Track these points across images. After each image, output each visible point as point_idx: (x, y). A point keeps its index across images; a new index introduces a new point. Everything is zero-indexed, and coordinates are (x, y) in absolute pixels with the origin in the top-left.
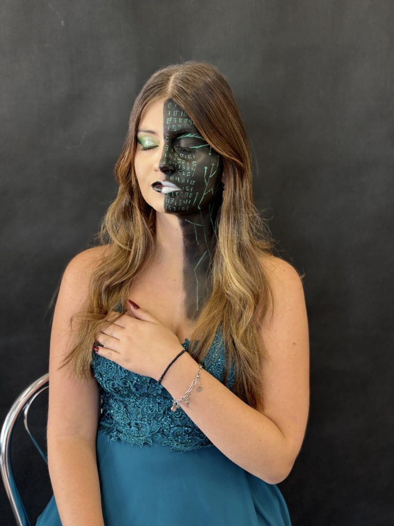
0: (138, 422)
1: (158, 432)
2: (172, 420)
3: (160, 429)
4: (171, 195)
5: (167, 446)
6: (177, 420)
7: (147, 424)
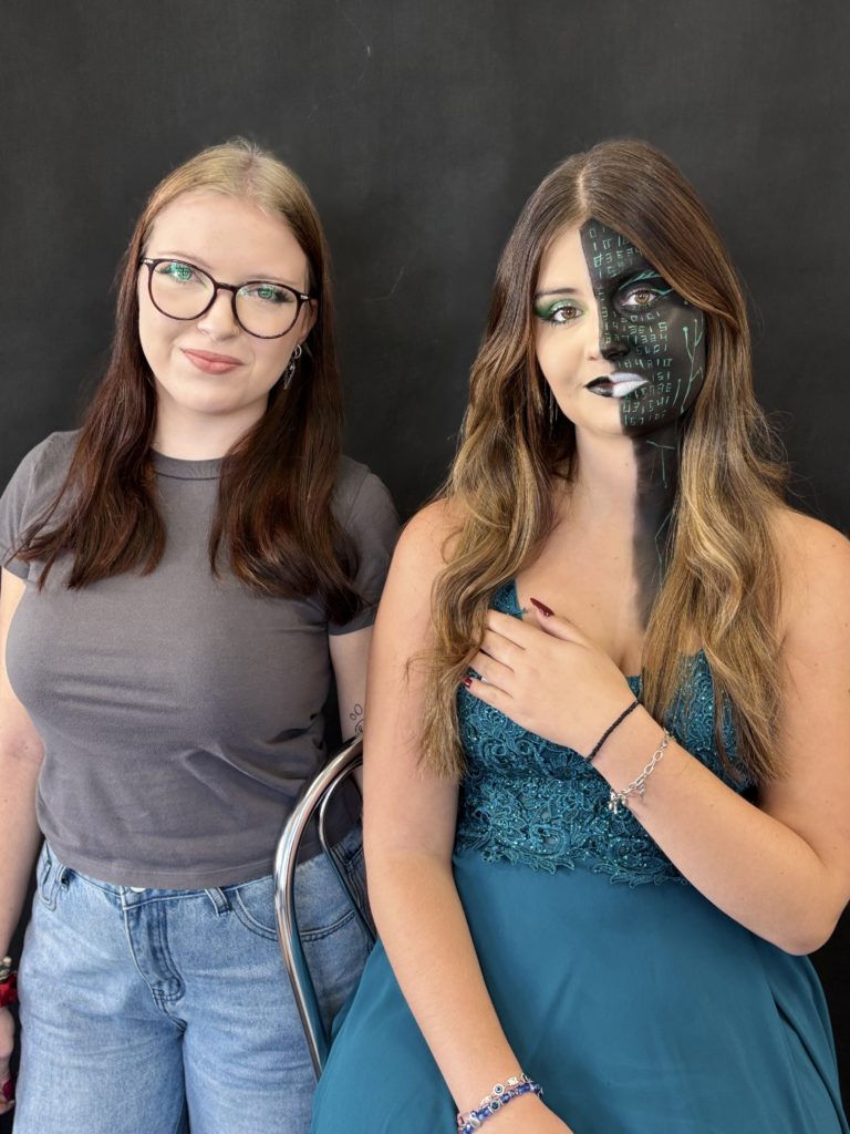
0: (545, 826)
1: (583, 847)
2: (611, 823)
3: (588, 841)
4: (632, 397)
5: (602, 872)
6: (619, 824)
7: (562, 831)
